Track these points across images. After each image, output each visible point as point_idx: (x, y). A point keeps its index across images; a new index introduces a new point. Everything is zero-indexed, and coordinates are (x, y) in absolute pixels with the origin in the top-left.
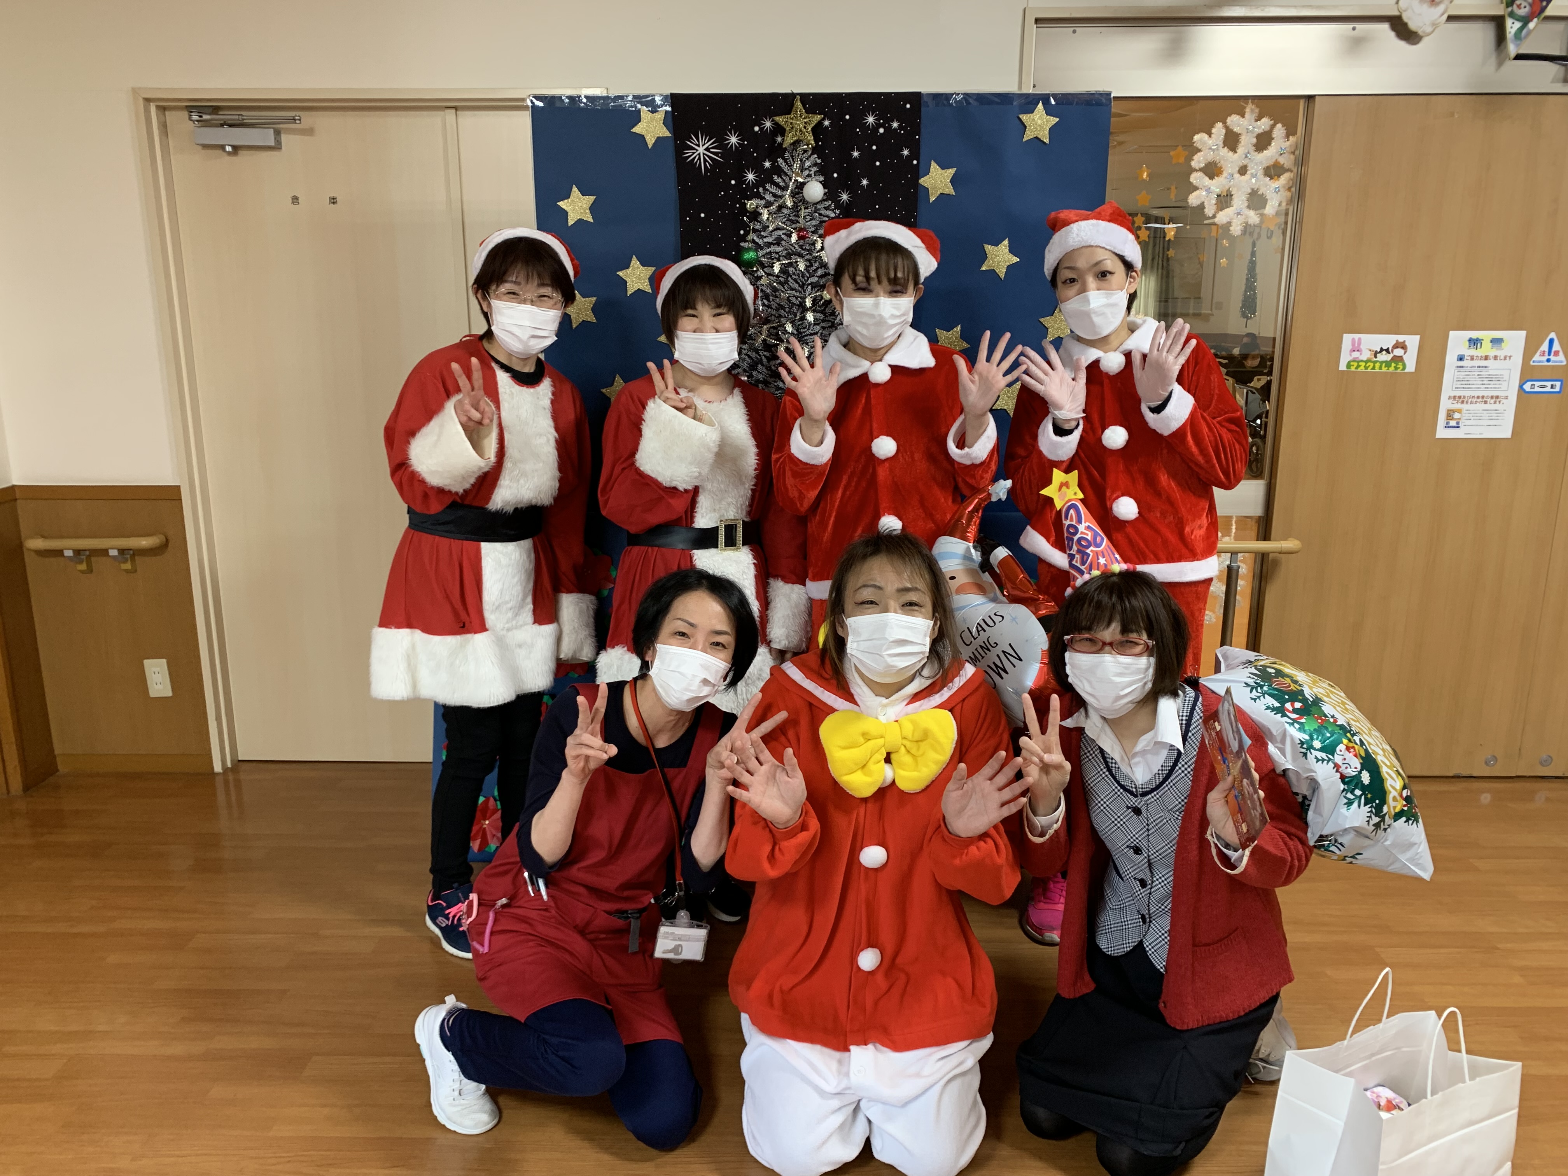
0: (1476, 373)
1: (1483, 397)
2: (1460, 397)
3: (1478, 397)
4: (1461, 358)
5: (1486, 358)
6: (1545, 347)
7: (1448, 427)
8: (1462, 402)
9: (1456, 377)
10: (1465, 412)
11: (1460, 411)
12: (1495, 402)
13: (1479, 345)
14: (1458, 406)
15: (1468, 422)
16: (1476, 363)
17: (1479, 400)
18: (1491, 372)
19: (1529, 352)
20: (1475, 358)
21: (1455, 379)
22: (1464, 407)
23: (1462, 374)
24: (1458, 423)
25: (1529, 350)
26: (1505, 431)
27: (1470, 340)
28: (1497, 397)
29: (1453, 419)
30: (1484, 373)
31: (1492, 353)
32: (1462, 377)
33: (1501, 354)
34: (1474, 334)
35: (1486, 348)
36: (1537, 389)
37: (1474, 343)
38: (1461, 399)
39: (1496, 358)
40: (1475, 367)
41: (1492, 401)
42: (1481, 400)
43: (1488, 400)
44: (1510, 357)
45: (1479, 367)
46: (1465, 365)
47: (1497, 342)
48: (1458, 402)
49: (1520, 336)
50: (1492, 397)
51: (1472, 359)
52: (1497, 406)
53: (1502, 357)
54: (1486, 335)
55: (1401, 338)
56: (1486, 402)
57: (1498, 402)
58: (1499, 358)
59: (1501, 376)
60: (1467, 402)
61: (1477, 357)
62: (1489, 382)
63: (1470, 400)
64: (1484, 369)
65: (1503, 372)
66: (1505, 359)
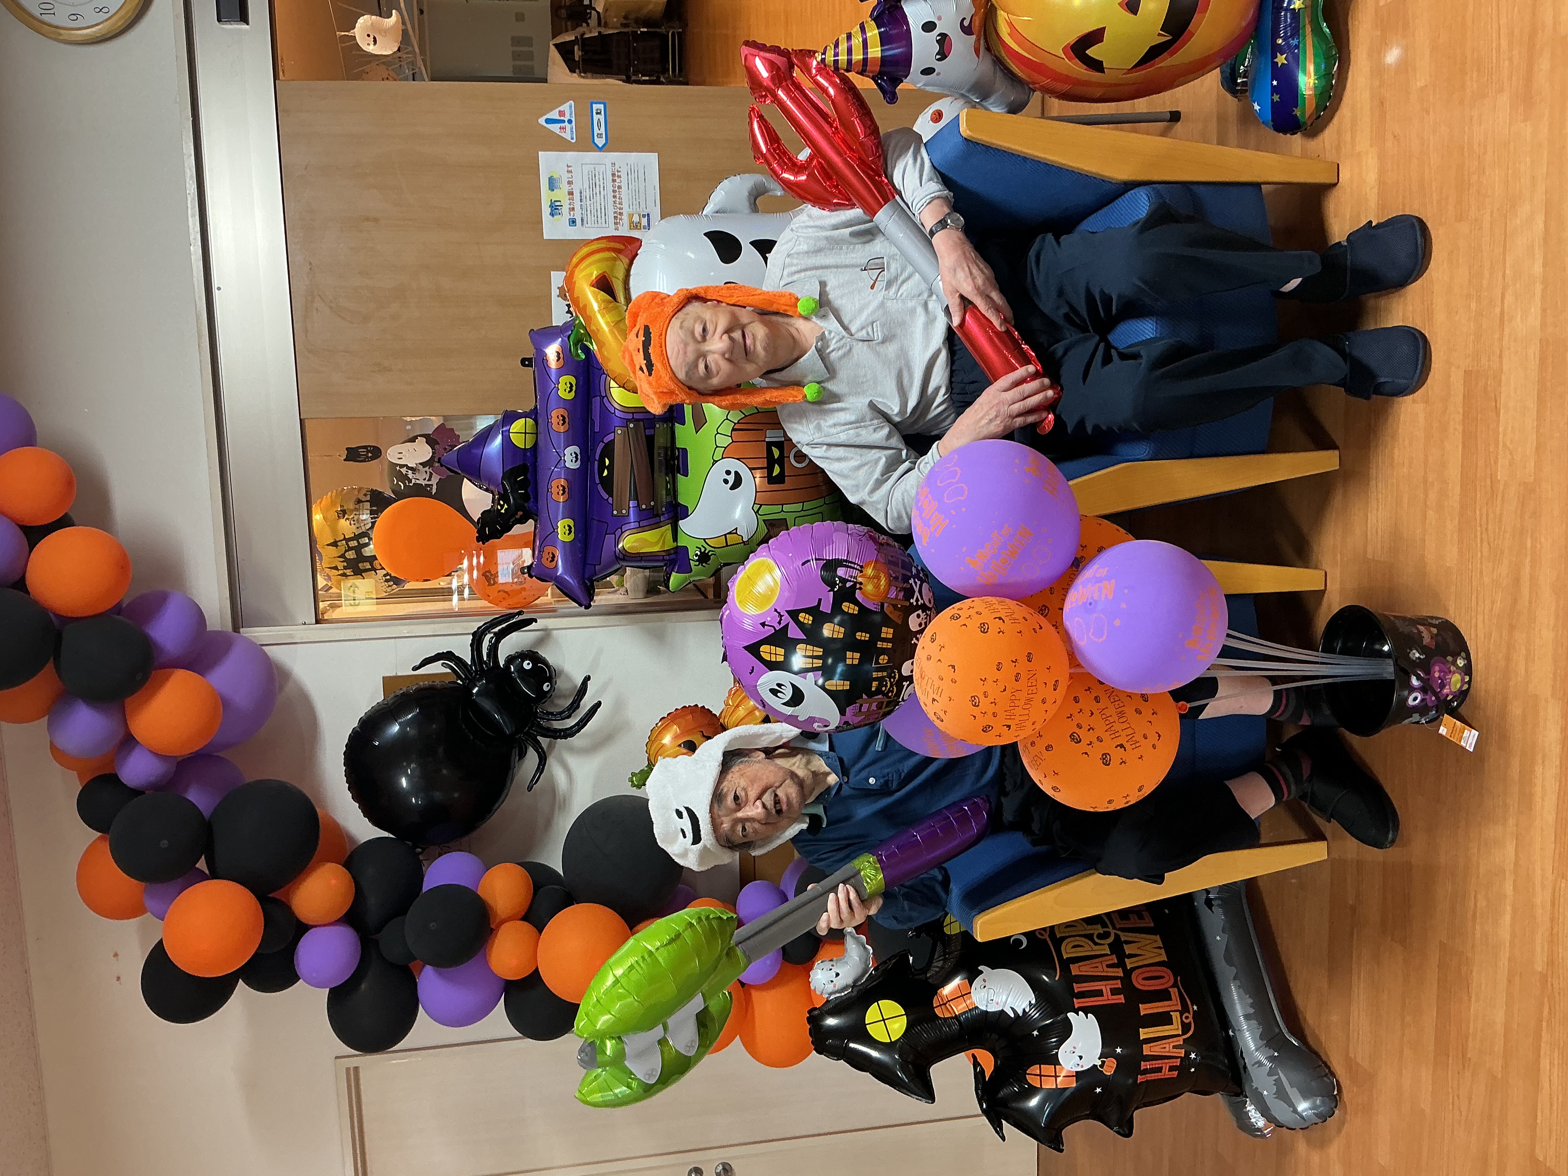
0: (588, 202)
1: (614, 191)
2: (615, 218)
3: (614, 197)
4: (573, 222)
5: (571, 193)
6: (555, 128)
7: (648, 226)
8: (621, 214)
9: (593, 225)
10: (631, 210)
11: (631, 216)
12: (619, 177)
13: (557, 203)
14: (625, 217)
15: (643, 205)
16: (577, 204)
17: (618, 196)
18: (586, 186)
19: (561, 145)
20: (572, 206)
21: (596, 225)
22: (624, 212)
23: (590, 219)
24: (644, 216)
25: (559, 144)
26: (650, 161)
27: (552, 215)
28: (613, 175)
29: (640, 223)
30: (587, 193)
31: (565, 188)
32: (593, 218)
33: (565, 178)
34: (546, 210)
35: (560, 195)
37: (555, 209)
38: (618, 218)
39: (570, 183)
40: (581, 205)
41: (618, 180)
42: (617, 193)
43: (617, 184)
44: (568, 166)
45: (581, 201)
46: (580, 215)
47: (552, 184)
48: (621, 219)
49: (544, 157)
50: (614, 181)
51: (573, 209)
52: (623, 174)
53: (570, 175)
54: (546, 197)
56: (619, 187)
57: (619, 174)
58: (571, 180)
59: (590, 173)
60: (620, 209)
61: (570, 204)
62: (598, 186)
63: (618, 205)
64: (584, 194)
65: (585, 173)
66: (571, 172)
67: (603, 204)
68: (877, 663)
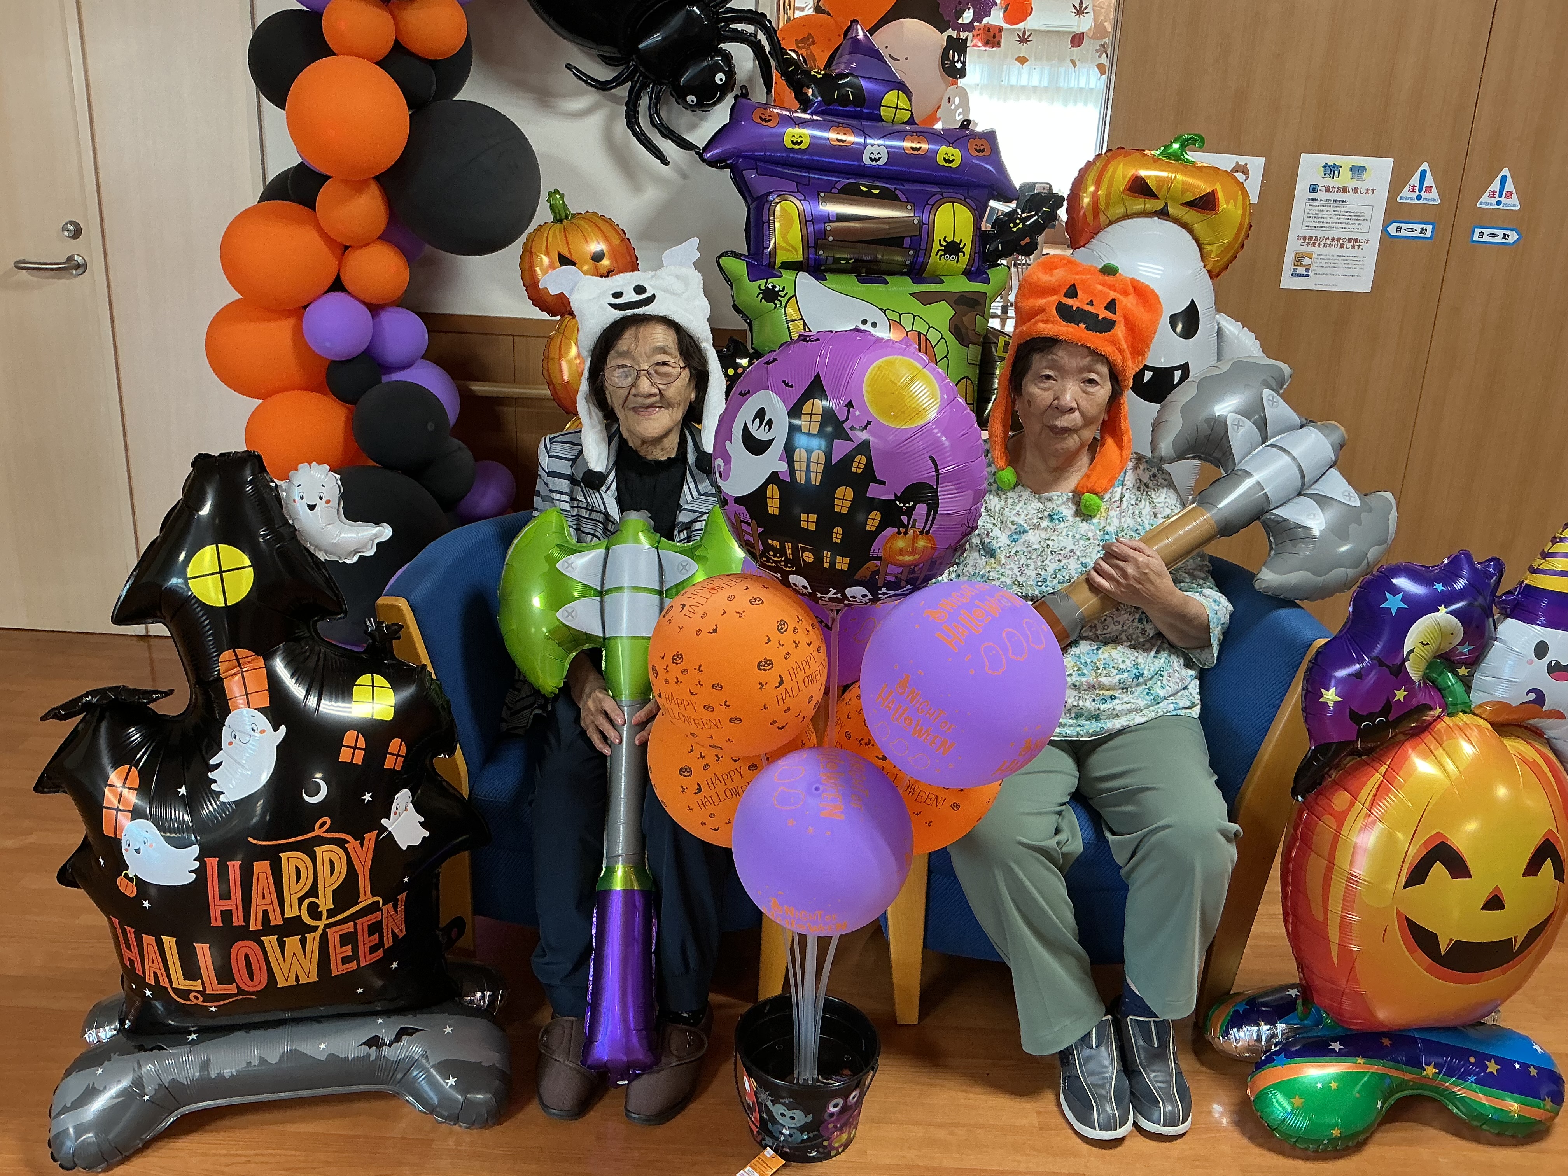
0: (1332, 209)
1: (1339, 239)
2: (1311, 238)
3: (1333, 239)
4: (1314, 189)
5: (1345, 190)
6: (1415, 180)
7: (1295, 275)
8: (1314, 245)
9: (1307, 211)
10: (1316, 256)
11: (1310, 256)
12: (1353, 247)
13: (1336, 173)
14: (1309, 249)
15: (1321, 270)
16: (1332, 196)
17: (1333, 243)
18: (1350, 208)
19: (1396, 184)
20: (1331, 189)
21: (1306, 215)
22: (1315, 250)
23: (1313, 209)
24: (1307, 270)
25: (1397, 183)
26: (1363, 283)
27: (1326, 166)
28: (1356, 240)
29: (1301, 265)
30: (1341, 209)
31: (1351, 185)
32: (1314, 213)
33: (1362, 185)
34: (1331, 159)
35: (1345, 178)
36: (1404, 233)
37: (1331, 170)
38: (1312, 241)
39: (1356, 190)
40: (1330, 200)
41: (1350, 245)
42: (1336, 243)
43: (1346, 243)
44: (1373, 190)
45: (1335, 201)
46: (1319, 198)
47: (1358, 170)
48: (1308, 244)
49: (1387, 163)
50: (1350, 240)
51: (1328, 191)
52: (1354, 251)
53: (1364, 191)
54: (1346, 161)
55: (1242, 160)
56: (1342, 246)
57: (1356, 247)
58: (1359, 192)
59: (1362, 214)
60: (1319, 244)
61: (1333, 188)
62: (1347, 221)
63: (1323, 242)
64: (1341, 204)
65: (1362, 209)
66: (1367, 193)
67: (1327, 225)
68: (804, 550)
